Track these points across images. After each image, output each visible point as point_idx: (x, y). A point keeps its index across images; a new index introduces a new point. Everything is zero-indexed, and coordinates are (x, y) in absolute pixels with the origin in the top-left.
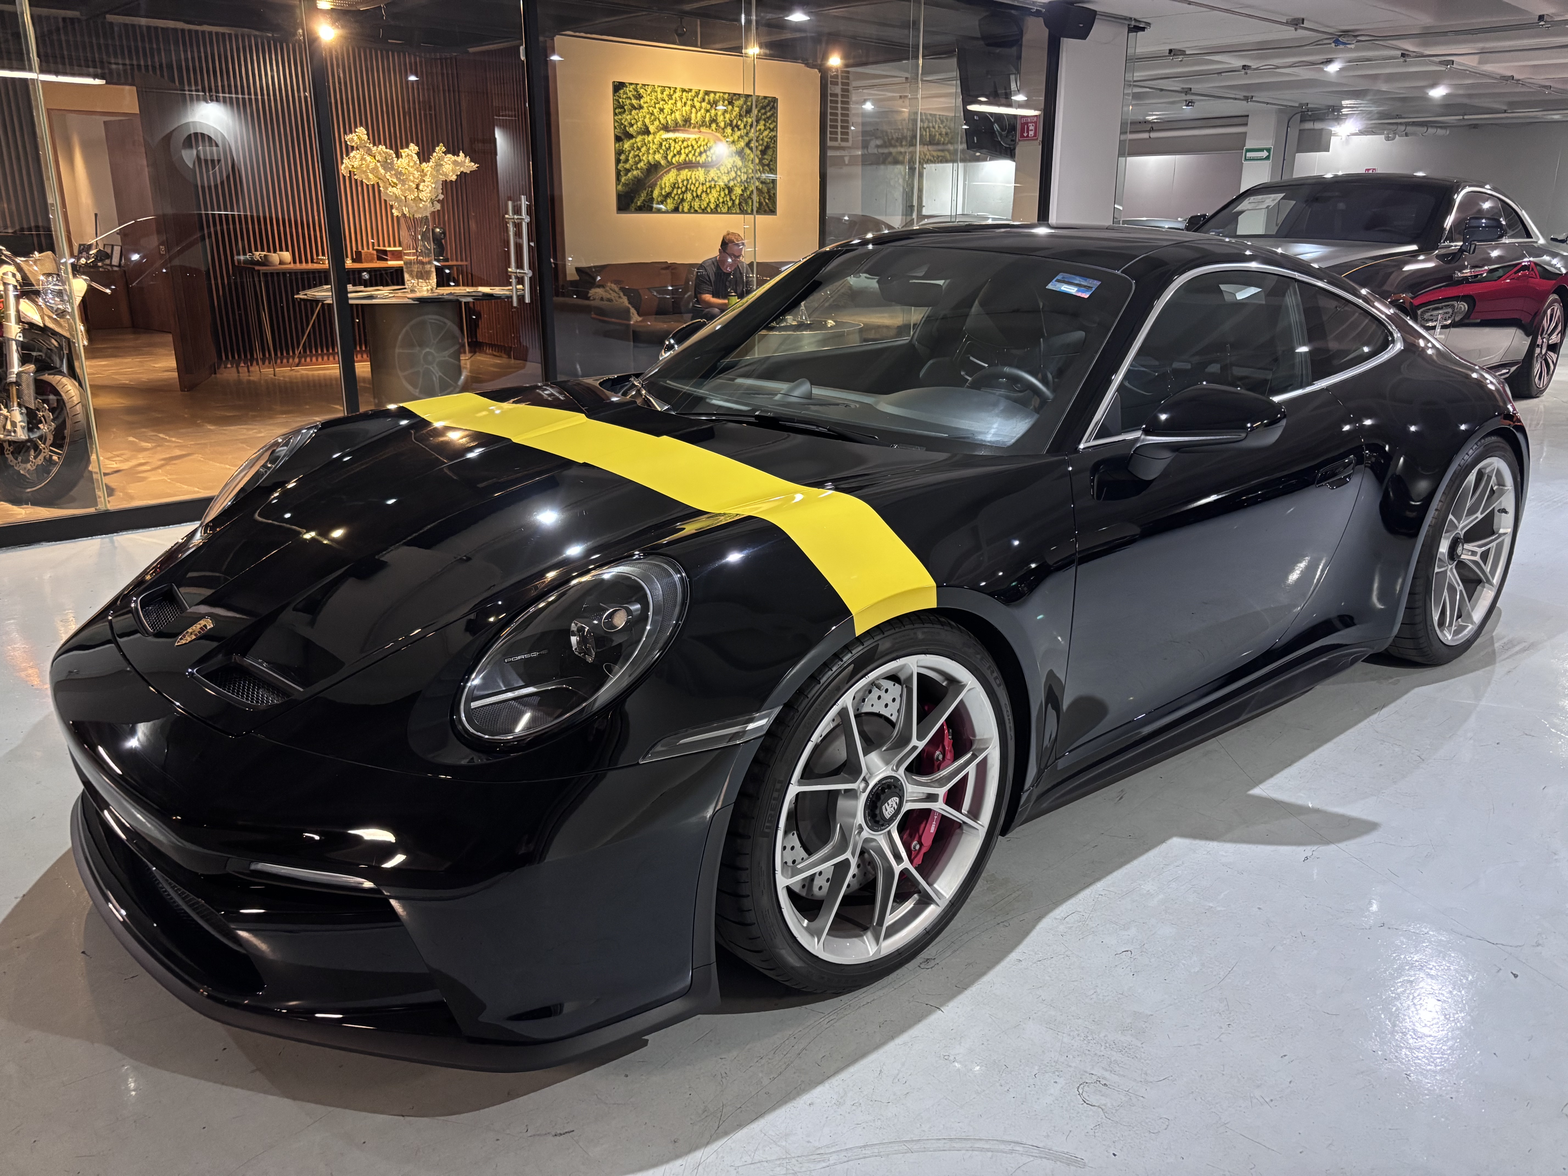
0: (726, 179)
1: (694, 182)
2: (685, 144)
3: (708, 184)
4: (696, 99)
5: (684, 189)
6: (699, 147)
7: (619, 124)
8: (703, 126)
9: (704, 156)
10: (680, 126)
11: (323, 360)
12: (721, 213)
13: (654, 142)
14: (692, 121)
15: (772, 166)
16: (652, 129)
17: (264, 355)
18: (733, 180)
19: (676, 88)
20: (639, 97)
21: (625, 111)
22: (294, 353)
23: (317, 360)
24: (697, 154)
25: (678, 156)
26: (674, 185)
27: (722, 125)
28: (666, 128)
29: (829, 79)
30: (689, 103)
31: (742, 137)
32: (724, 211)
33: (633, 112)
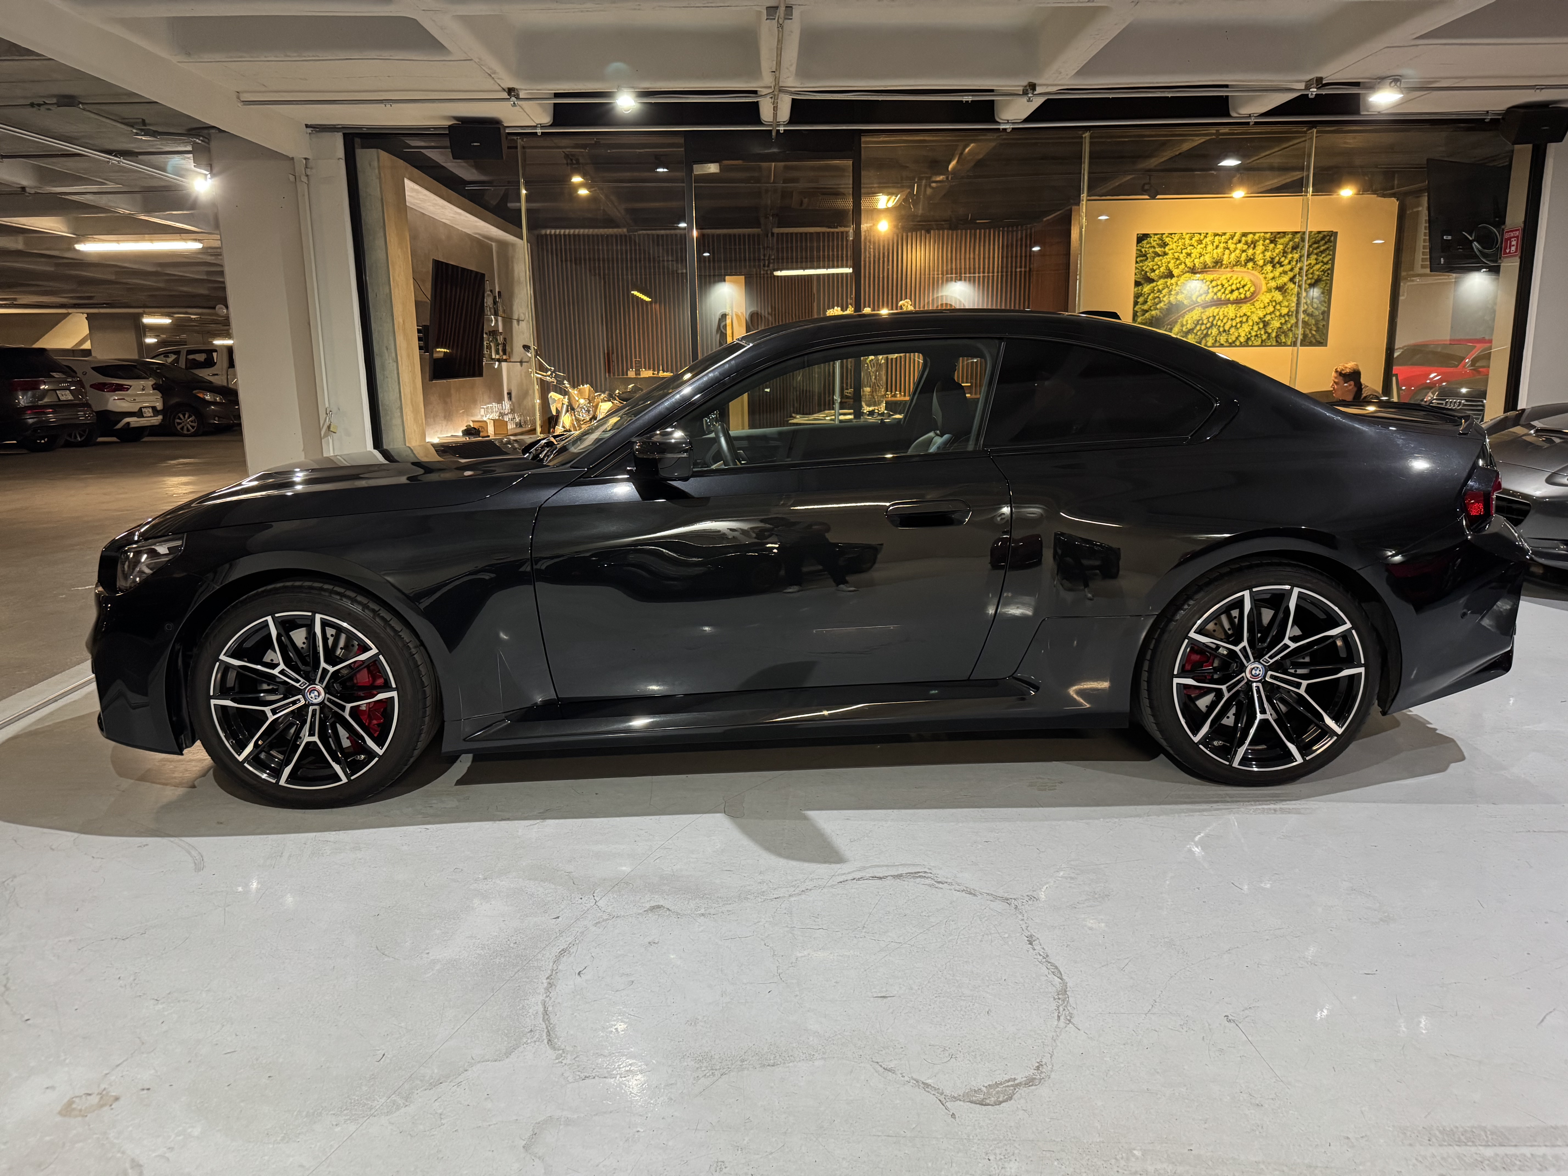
0: (1261, 314)
1: (1221, 318)
2: (1214, 283)
3: (1238, 320)
4: (1230, 241)
5: (1208, 325)
6: (1231, 285)
7: (1140, 271)
8: (1237, 265)
9: (1236, 293)
10: (1209, 267)
13: (1177, 284)
14: (1224, 262)
16: (1176, 272)
18: (1270, 314)
19: (1207, 234)
20: (1165, 245)
21: (1147, 259)
24: (1227, 292)
26: (1199, 321)
27: (1261, 263)
28: (1193, 271)
30: (1222, 245)
31: (1285, 273)
32: (1256, 343)
33: (1157, 259)
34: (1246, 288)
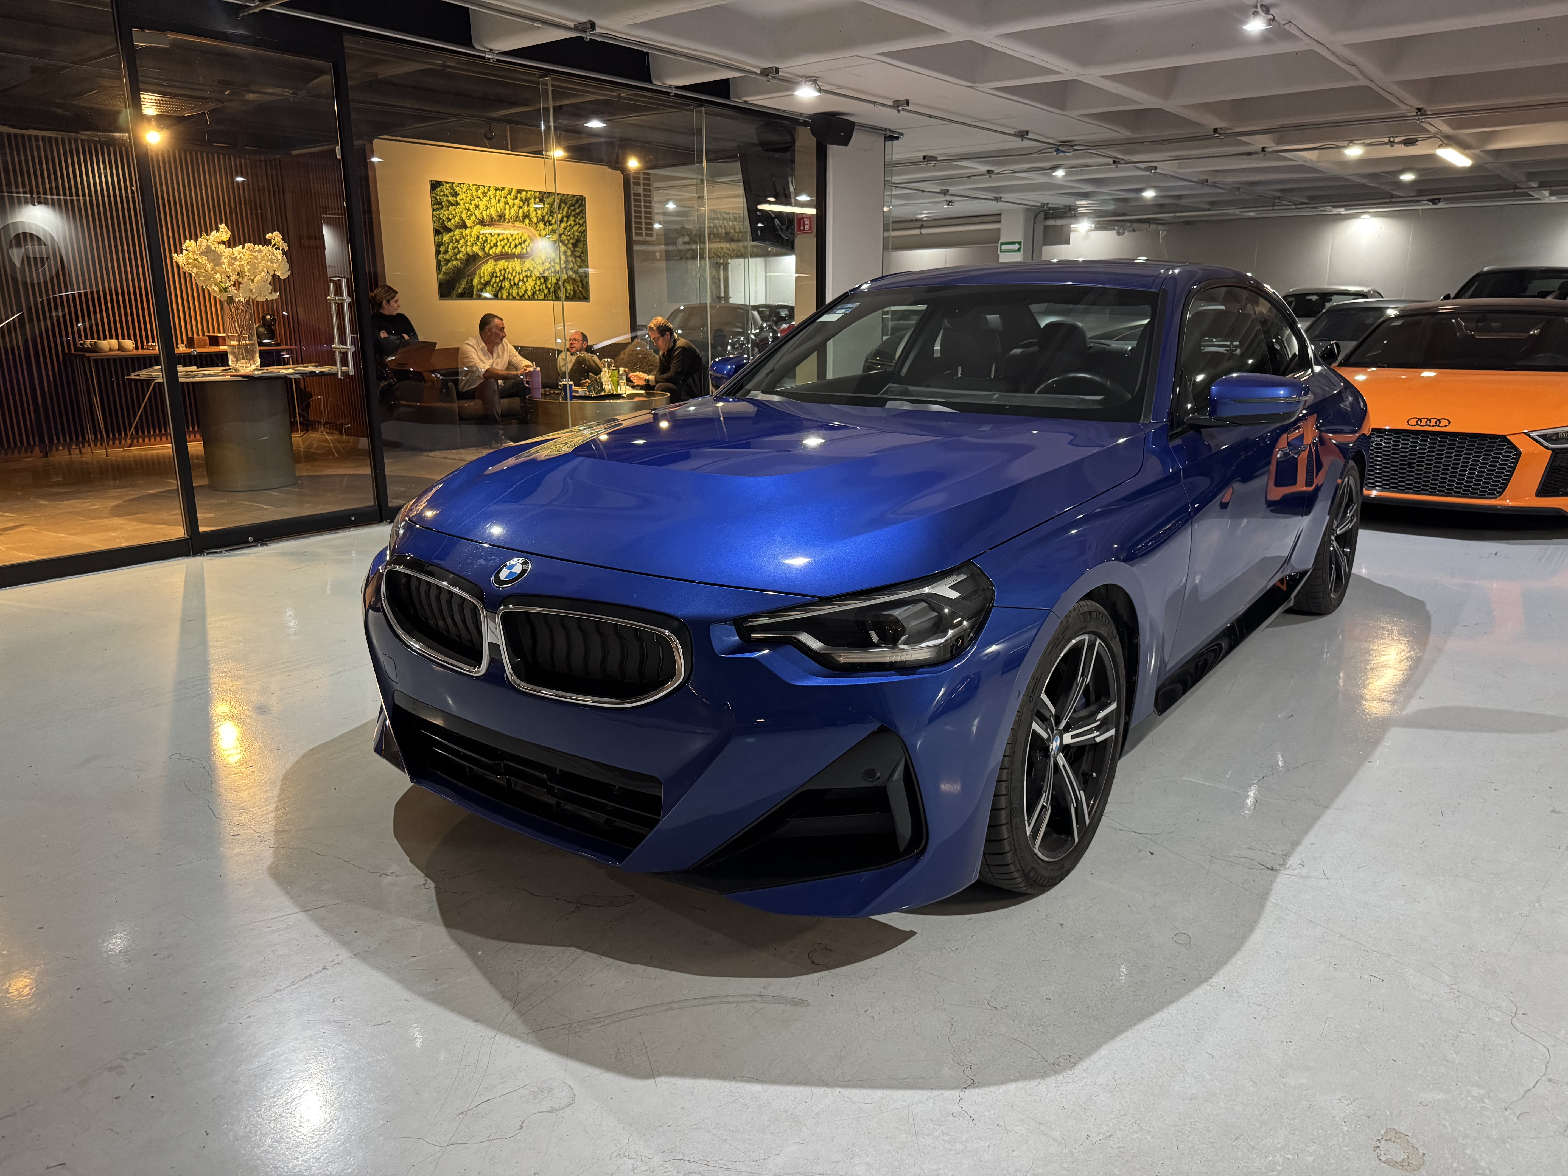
0: (541, 269)
1: (511, 271)
2: (501, 237)
3: (524, 274)
4: (509, 197)
5: (502, 278)
6: (514, 240)
7: (437, 219)
8: (516, 221)
9: (519, 247)
10: (495, 221)
11: (155, 440)
12: (537, 300)
13: (471, 235)
14: (507, 217)
15: (583, 258)
16: (469, 223)
17: (96, 437)
18: (548, 269)
19: (490, 187)
20: (456, 194)
21: (442, 207)
22: (126, 434)
23: (150, 441)
24: (512, 246)
25: (494, 248)
26: (493, 274)
27: (535, 220)
28: (482, 223)
29: (632, 180)
30: (503, 200)
31: (553, 231)
32: (540, 298)
33: (451, 208)
34: (527, 244)
